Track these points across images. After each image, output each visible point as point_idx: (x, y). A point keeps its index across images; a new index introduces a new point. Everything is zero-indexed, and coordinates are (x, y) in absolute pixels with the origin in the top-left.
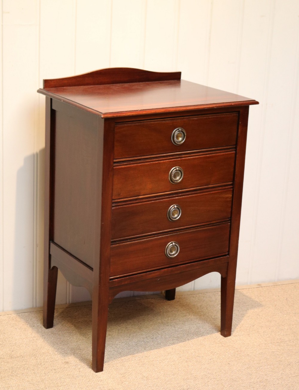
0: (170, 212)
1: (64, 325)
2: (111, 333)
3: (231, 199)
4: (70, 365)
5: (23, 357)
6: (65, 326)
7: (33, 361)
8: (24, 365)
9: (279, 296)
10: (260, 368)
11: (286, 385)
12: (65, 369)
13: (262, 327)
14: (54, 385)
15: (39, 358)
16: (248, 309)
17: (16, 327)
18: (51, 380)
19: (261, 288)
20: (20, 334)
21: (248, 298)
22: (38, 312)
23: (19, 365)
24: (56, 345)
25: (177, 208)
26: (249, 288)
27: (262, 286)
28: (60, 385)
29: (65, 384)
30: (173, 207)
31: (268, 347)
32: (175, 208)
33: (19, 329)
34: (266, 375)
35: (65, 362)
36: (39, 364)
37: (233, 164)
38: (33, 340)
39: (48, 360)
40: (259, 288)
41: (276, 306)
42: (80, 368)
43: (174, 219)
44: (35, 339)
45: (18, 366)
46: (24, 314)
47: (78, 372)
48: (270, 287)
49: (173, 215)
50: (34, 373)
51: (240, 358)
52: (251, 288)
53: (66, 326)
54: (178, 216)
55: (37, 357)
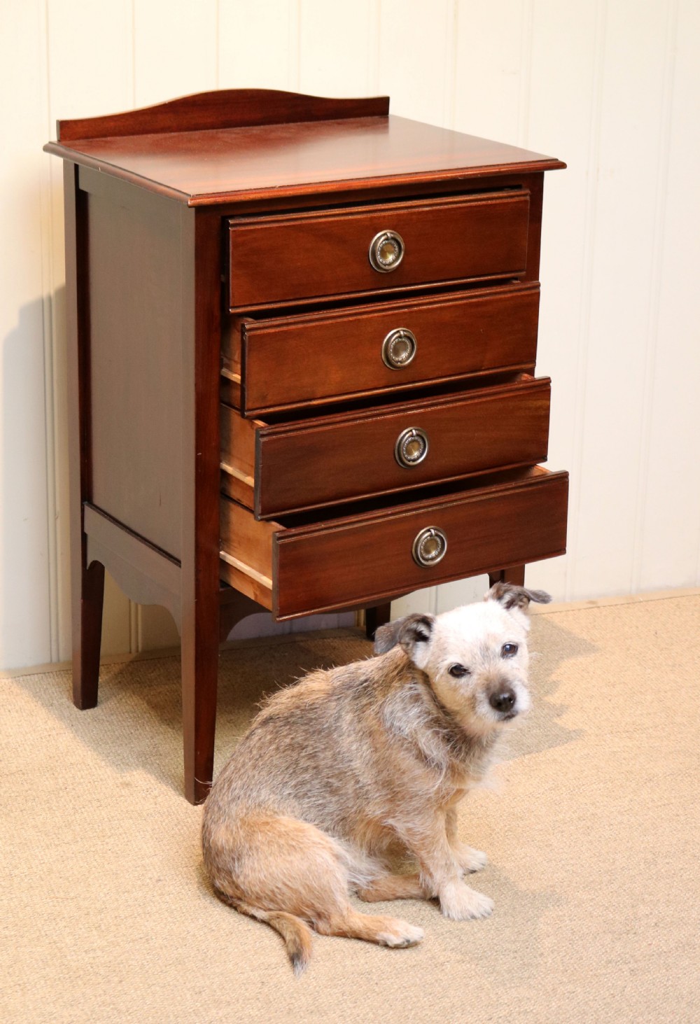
0: (402, 444)
1: (124, 700)
2: (233, 718)
4: (135, 789)
5: (23, 774)
6: (126, 702)
7: (47, 783)
8: (27, 791)
9: (637, 627)
10: (579, 789)
11: (640, 826)
12: (122, 798)
13: (592, 697)
14: (95, 834)
15: (61, 776)
16: (563, 658)
17: (10, 708)
18: (89, 824)
19: (596, 610)
20: (20, 724)
21: (563, 634)
22: (62, 672)
23: (13, 792)
24: (103, 745)
25: (418, 435)
26: (568, 611)
27: (599, 605)
28: (109, 834)
29: (121, 830)
30: (407, 434)
31: (603, 743)
32: (412, 435)
33: (17, 712)
34: (593, 804)
35: (121, 783)
36: (61, 789)
38: (50, 735)
39: (82, 780)
40: (590, 610)
41: (628, 649)
42: (156, 797)
43: (411, 463)
44: (54, 732)
45: (13, 795)
46: (28, 677)
47: (153, 806)
48: (618, 607)
49: (409, 452)
50: (50, 809)
51: (535, 767)
52: (573, 610)
53: (129, 702)
54: (422, 455)
55: (56, 774)
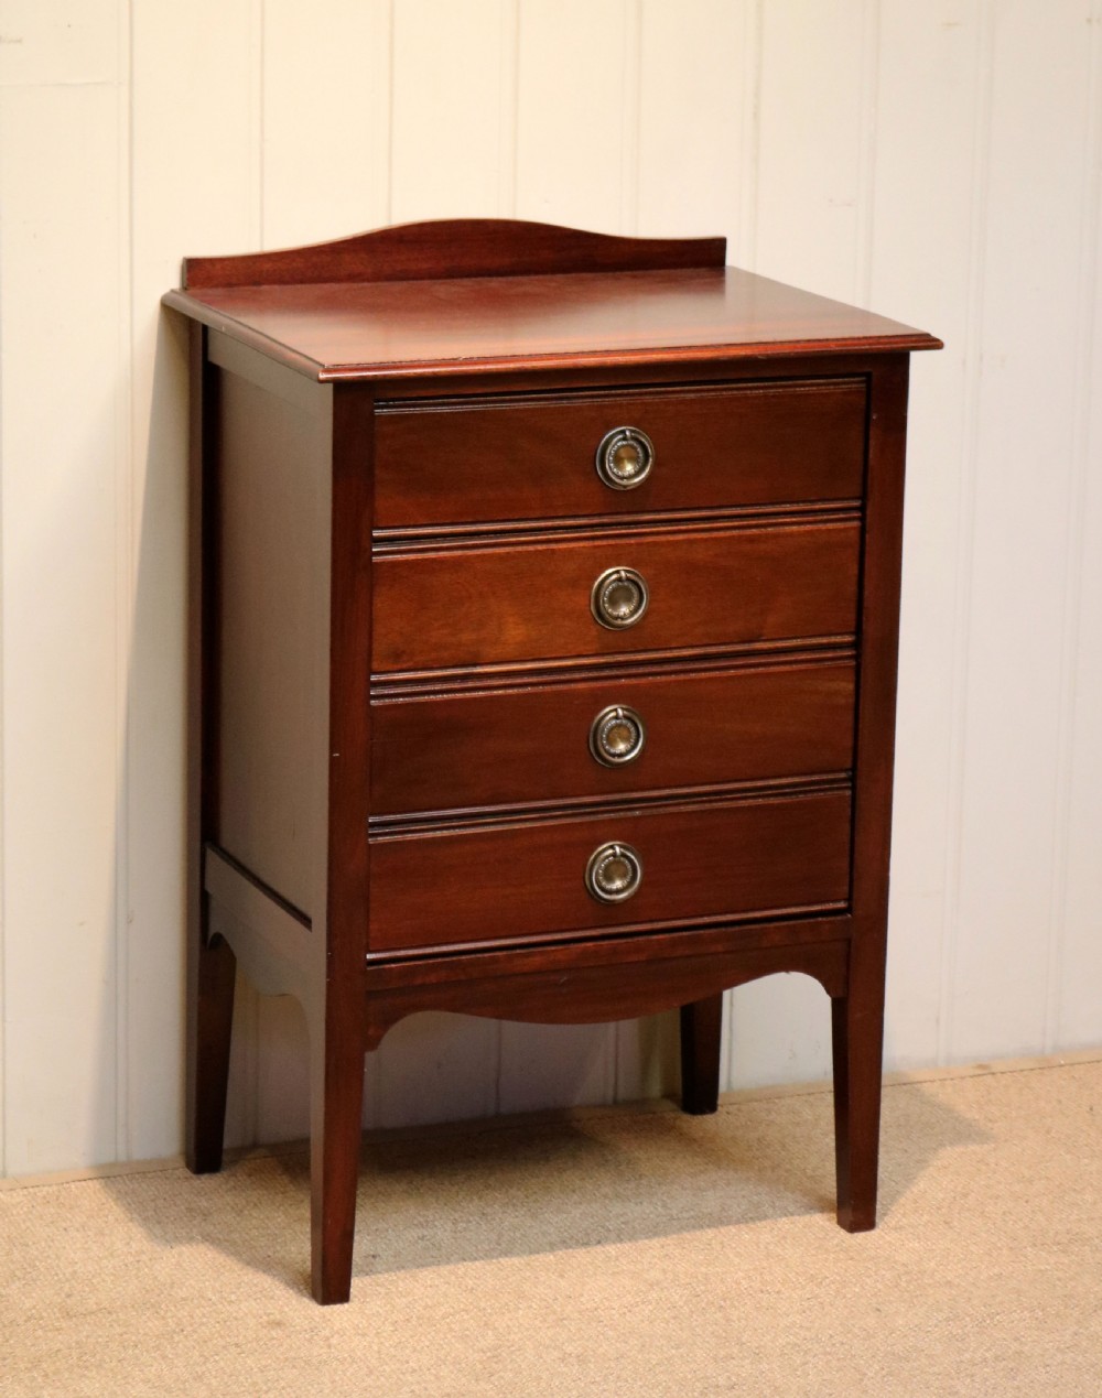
0: (599, 731)
1: (246, 1212)
2: (426, 1233)
3: (851, 700)
4: (292, 1329)
5: (109, 1313)
6: (251, 1215)
7: (150, 1324)
8: (121, 1335)
9: (1060, 1102)
10: (992, 1319)
11: (1093, 1367)
12: (274, 1342)
13: (998, 1197)
14: (243, 1389)
15: (169, 1314)
16: (944, 1146)
17: (64, 1225)
18: (231, 1376)
19: (989, 1079)
20: (86, 1246)
21: (941, 1112)
22: (137, 1176)
23: (100, 1336)
24: (227, 1274)
25: (625, 717)
26: (945, 1080)
27: (994, 1070)
28: (265, 1388)
29: (283, 1384)
30: (612, 713)
31: (1022, 1258)
32: (617, 718)
33: (78, 1230)
34: (1016, 1339)
35: (268, 1323)
36: (174, 1332)
37: (854, 570)
38: (138, 1261)
39: (205, 1320)
40: (981, 1078)
41: (1048, 1132)
42: (328, 1339)
43: (617, 760)
44: (144, 1257)
45: (100, 1340)
46: (83, 1183)
47: (325, 1350)
48: (1025, 1073)
49: (612, 742)
50: (164, 1357)
51: (918, 1293)
52: (952, 1079)
53: (255, 1215)
54: (633, 748)
55: (162, 1313)
